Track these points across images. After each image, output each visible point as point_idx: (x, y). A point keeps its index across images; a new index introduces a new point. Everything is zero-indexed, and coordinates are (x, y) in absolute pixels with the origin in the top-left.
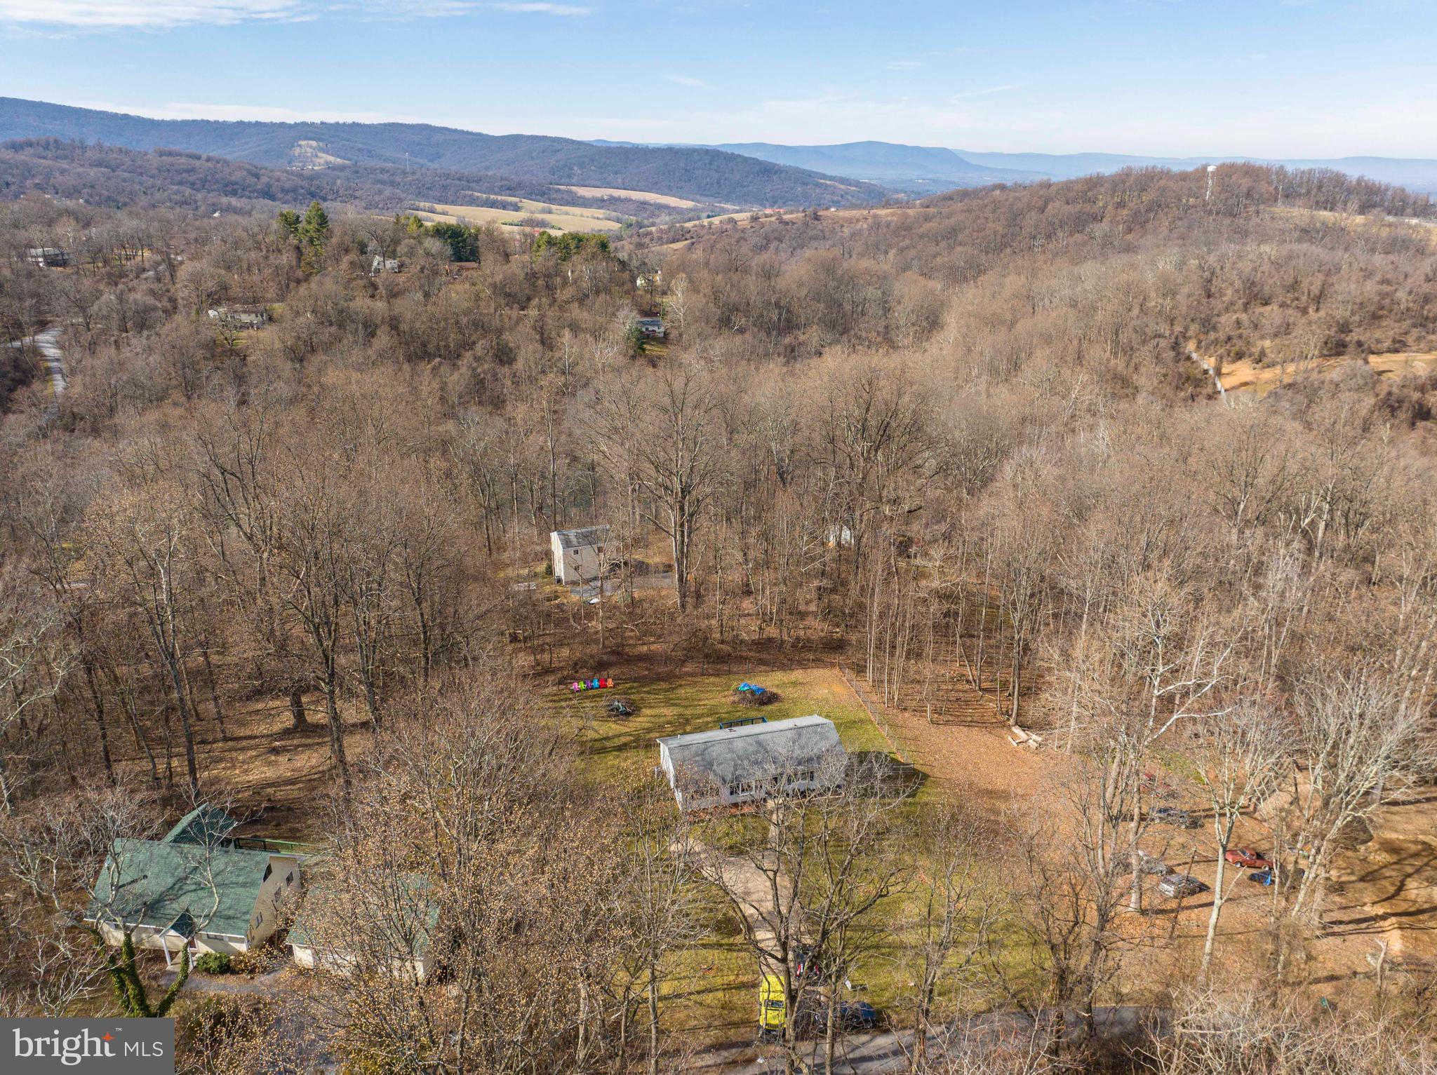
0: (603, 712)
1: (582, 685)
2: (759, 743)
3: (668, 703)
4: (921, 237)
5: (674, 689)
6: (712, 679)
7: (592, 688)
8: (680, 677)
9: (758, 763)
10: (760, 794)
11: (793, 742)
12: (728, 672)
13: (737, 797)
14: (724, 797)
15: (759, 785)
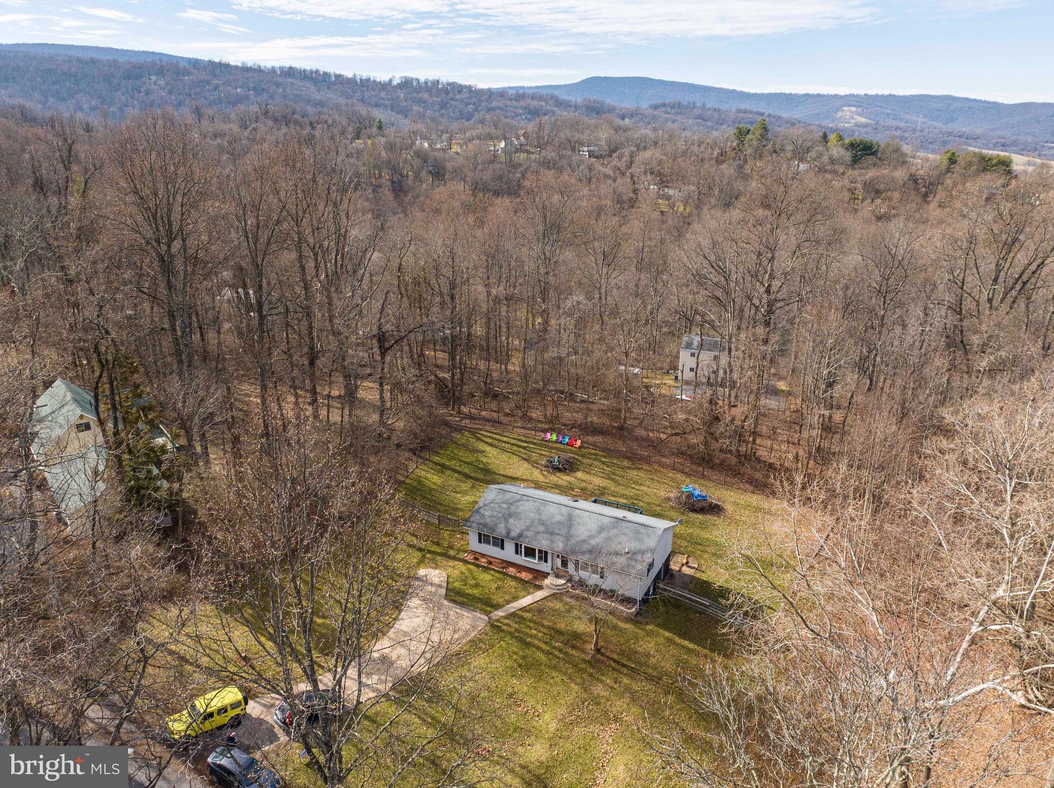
0: (542, 461)
1: (554, 437)
2: (570, 517)
3: (608, 476)
5: (630, 468)
6: (678, 475)
7: (561, 443)
8: (649, 463)
9: (552, 534)
10: (545, 567)
11: (601, 530)
12: (703, 477)
13: (522, 560)
14: (508, 553)
15: (544, 556)
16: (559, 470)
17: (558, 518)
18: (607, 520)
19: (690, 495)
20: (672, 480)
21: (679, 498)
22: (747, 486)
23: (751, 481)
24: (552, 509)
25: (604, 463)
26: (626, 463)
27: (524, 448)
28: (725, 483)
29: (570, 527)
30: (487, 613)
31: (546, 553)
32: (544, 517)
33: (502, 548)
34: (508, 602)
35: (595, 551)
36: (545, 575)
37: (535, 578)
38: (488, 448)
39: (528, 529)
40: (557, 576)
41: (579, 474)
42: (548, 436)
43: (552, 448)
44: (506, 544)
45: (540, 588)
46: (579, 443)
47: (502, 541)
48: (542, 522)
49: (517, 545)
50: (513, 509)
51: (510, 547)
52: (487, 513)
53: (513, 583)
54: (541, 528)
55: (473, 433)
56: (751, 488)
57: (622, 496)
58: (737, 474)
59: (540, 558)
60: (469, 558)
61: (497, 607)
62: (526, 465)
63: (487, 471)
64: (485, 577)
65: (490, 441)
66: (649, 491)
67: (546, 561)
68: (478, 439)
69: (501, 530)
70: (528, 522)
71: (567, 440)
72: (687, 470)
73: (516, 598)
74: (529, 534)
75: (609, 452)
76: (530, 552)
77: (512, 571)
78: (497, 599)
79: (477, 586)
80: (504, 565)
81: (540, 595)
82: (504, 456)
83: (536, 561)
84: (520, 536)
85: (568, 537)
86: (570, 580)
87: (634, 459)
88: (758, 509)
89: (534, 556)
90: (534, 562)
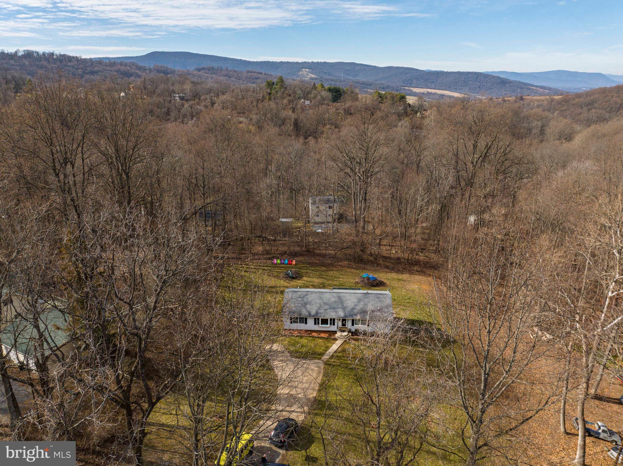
0: (282, 275)
1: (279, 261)
3: (320, 277)
4: (574, 105)
5: (327, 271)
6: (353, 270)
7: (283, 264)
8: (334, 266)
9: (334, 308)
10: (333, 328)
11: (359, 301)
13: (316, 328)
14: (311, 325)
15: (333, 321)
16: (293, 278)
17: (333, 300)
18: (360, 295)
19: (368, 279)
20: (352, 273)
21: (362, 281)
22: (386, 270)
23: (387, 267)
24: (327, 296)
25: (313, 270)
26: (323, 268)
27: (266, 270)
28: (376, 270)
29: (342, 302)
30: (320, 359)
31: (334, 320)
32: (325, 301)
33: (306, 323)
34: (326, 351)
35: (362, 312)
36: (335, 332)
37: (330, 335)
39: (319, 309)
40: (344, 331)
42: (275, 261)
44: (308, 321)
45: (336, 339)
46: (294, 262)
47: (306, 319)
48: (325, 304)
49: (315, 319)
50: (305, 300)
51: (311, 322)
52: (292, 305)
53: (320, 340)
54: (326, 307)
56: (388, 270)
58: (378, 265)
59: (331, 324)
60: (287, 333)
61: (322, 354)
62: (274, 279)
64: (304, 341)
66: (345, 280)
67: (334, 324)
69: (304, 313)
70: (318, 305)
71: (287, 261)
72: (354, 267)
73: (328, 348)
74: (322, 311)
75: (312, 264)
76: (325, 322)
77: (314, 335)
78: (319, 350)
79: (303, 346)
80: (310, 332)
81: (339, 343)
82: (258, 276)
83: (329, 326)
84: (317, 313)
85: (344, 308)
86: (350, 331)
87: (326, 265)
88: (399, 280)
89: (327, 324)
90: (328, 327)
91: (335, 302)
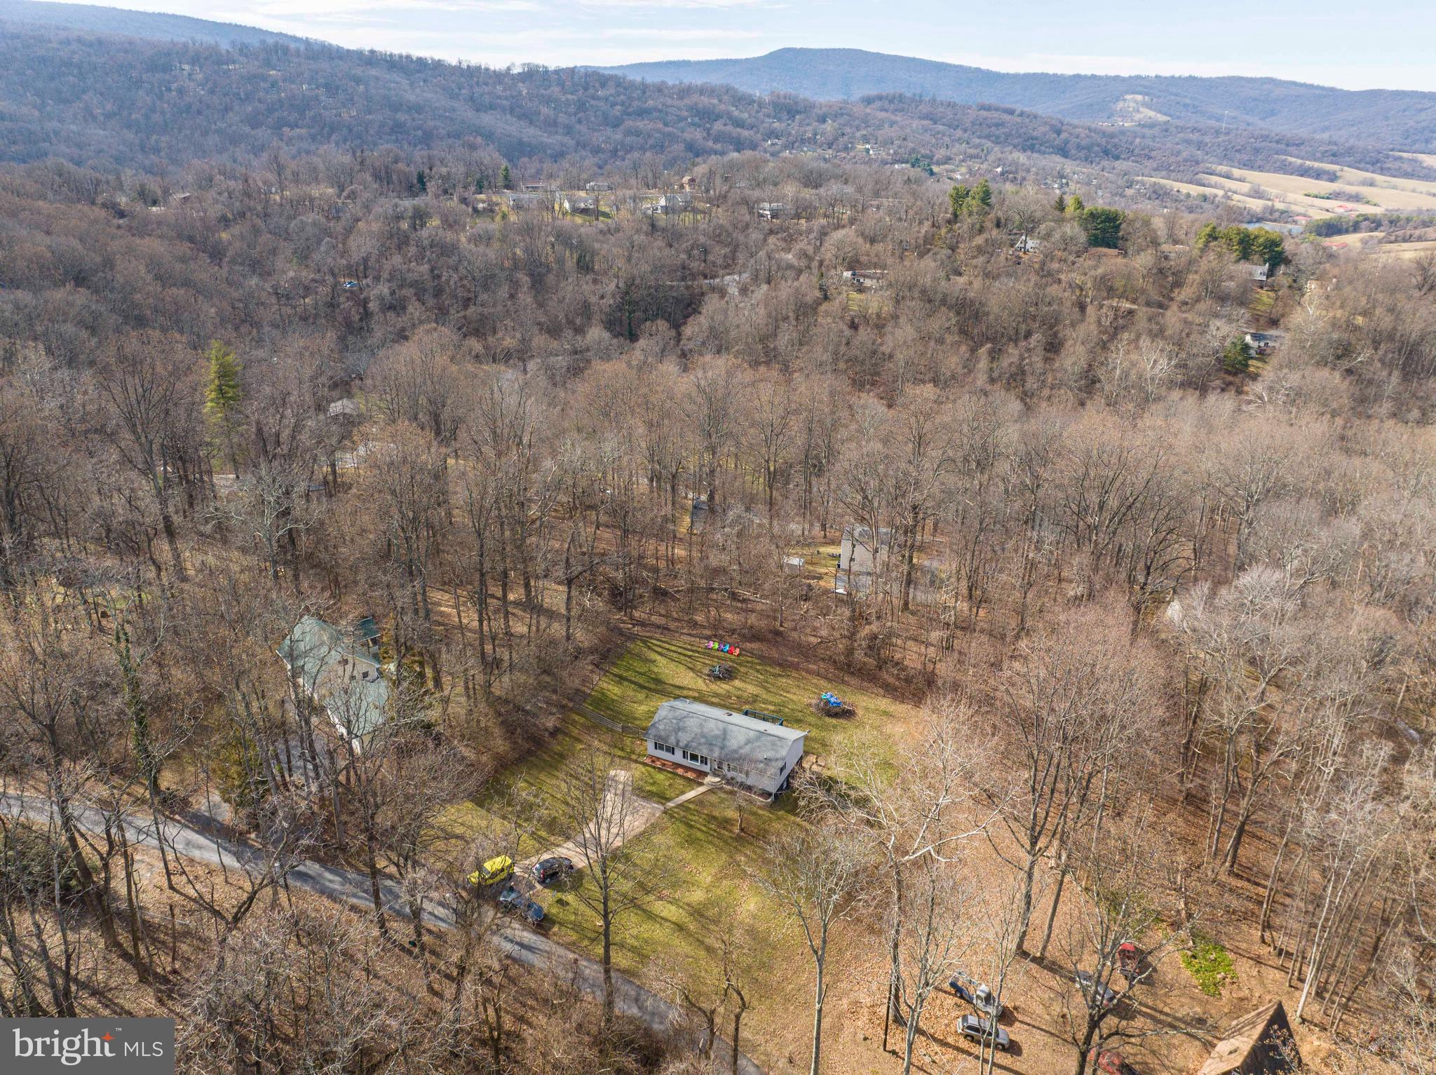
0: (706, 670)
1: (716, 645)
3: (761, 683)
5: (780, 676)
6: (820, 681)
7: (722, 651)
8: (797, 670)
9: (711, 744)
10: (706, 768)
12: (843, 682)
13: (688, 762)
14: (678, 757)
15: (704, 761)
17: (717, 731)
18: (752, 734)
19: (827, 702)
20: (816, 686)
21: (818, 704)
22: (880, 690)
23: (884, 685)
24: (711, 725)
26: (777, 670)
27: (690, 657)
28: (862, 688)
29: (725, 738)
30: (663, 804)
31: (706, 758)
32: (705, 730)
33: (673, 753)
34: (678, 796)
35: (742, 759)
36: (706, 774)
37: (698, 776)
38: (658, 658)
39: (692, 740)
40: (715, 775)
41: (737, 683)
42: (712, 644)
43: (714, 657)
44: (676, 751)
45: (701, 784)
46: (738, 651)
47: (673, 748)
48: (703, 736)
49: (684, 751)
50: (681, 723)
51: (679, 753)
52: (661, 727)
53: (682, 781)
54: (703, 740)
55: (644, 642)
56: (882, 692)
57: (771, 703)
58: (873, 679)
59: (702, 762)
60: (648, 761)
61: (669, 800)
62: (691, 674)
63: (658, 681)
64: (660, 777)
65: (659, 650)
66: (794, 698)
67: (706, 764)
68: (649, 648)
69: (672, 740)
70: (693, 735)
71: (727, 648)
72: (830, 676)
73: (683, 793)
74: (694, 744)
76: (694, 757)
77: (680, 771)
78: (669, 794)
79: (654, 784)
80: (675, 766)
81: (701, 789)
82: (672, 665)
83: (699, 764)
84: (687, 746)
85: (722, 748)
86: (724, 778)
87: (784, 665)
88: (886, 713)
89: (697, 760)
90: (697, 765)
91: (716, 737)
